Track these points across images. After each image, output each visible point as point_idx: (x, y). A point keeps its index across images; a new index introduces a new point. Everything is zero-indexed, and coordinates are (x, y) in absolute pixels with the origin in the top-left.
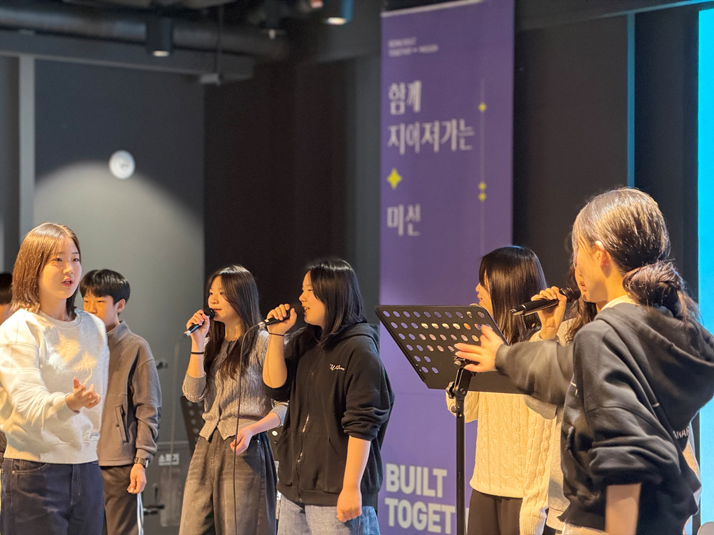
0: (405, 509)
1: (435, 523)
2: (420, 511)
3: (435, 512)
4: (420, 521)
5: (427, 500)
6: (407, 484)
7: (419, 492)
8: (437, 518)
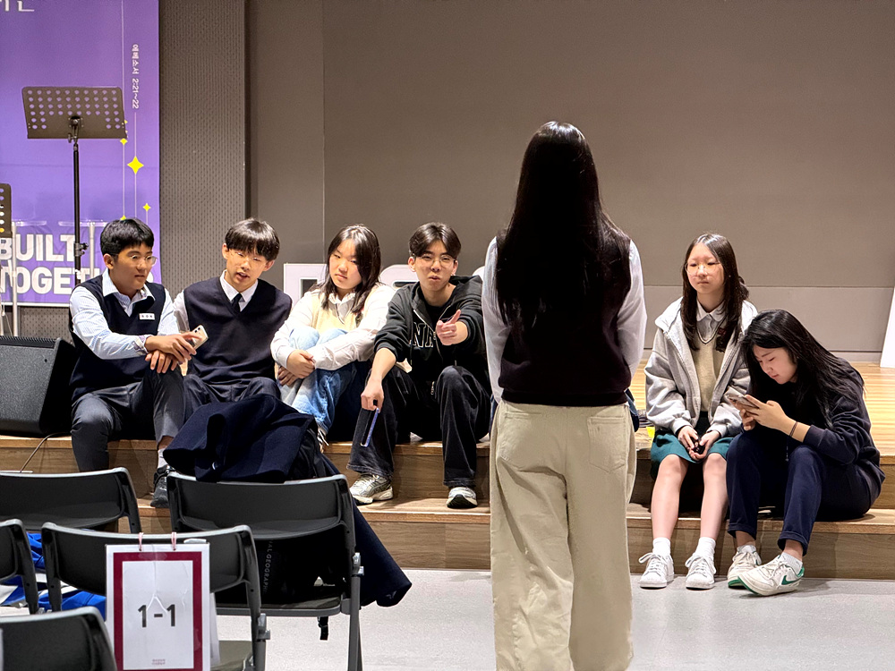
0: (21, 276)
1: (63, 286)
2: (42, 276)
3: (63, 276)
4: (42, 286)
5: (51, 266)
6: (24, 251)
7: (40, 258)
8: (67, 281)
